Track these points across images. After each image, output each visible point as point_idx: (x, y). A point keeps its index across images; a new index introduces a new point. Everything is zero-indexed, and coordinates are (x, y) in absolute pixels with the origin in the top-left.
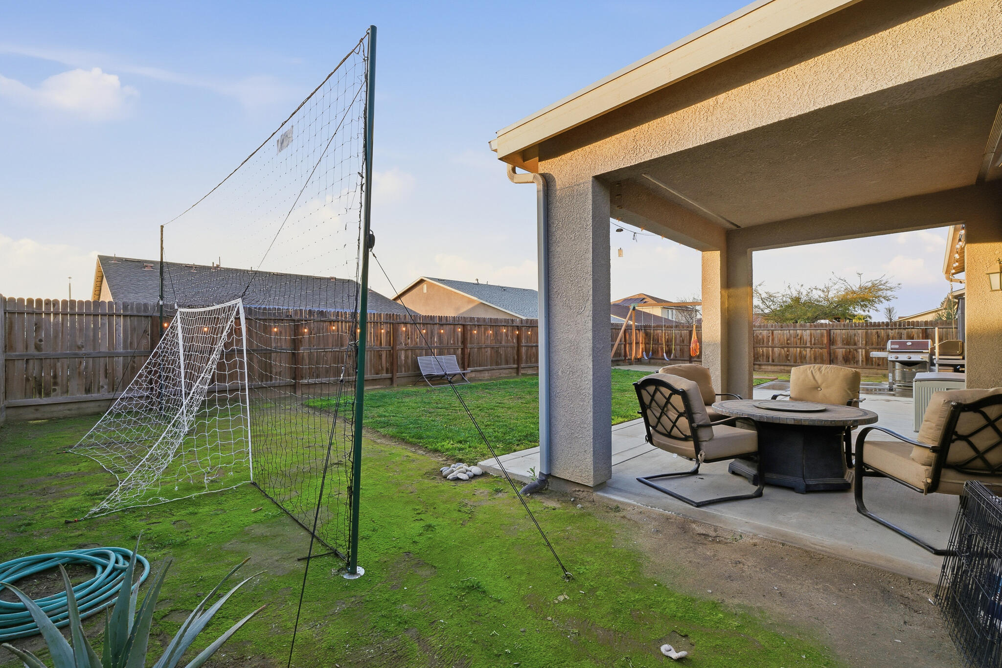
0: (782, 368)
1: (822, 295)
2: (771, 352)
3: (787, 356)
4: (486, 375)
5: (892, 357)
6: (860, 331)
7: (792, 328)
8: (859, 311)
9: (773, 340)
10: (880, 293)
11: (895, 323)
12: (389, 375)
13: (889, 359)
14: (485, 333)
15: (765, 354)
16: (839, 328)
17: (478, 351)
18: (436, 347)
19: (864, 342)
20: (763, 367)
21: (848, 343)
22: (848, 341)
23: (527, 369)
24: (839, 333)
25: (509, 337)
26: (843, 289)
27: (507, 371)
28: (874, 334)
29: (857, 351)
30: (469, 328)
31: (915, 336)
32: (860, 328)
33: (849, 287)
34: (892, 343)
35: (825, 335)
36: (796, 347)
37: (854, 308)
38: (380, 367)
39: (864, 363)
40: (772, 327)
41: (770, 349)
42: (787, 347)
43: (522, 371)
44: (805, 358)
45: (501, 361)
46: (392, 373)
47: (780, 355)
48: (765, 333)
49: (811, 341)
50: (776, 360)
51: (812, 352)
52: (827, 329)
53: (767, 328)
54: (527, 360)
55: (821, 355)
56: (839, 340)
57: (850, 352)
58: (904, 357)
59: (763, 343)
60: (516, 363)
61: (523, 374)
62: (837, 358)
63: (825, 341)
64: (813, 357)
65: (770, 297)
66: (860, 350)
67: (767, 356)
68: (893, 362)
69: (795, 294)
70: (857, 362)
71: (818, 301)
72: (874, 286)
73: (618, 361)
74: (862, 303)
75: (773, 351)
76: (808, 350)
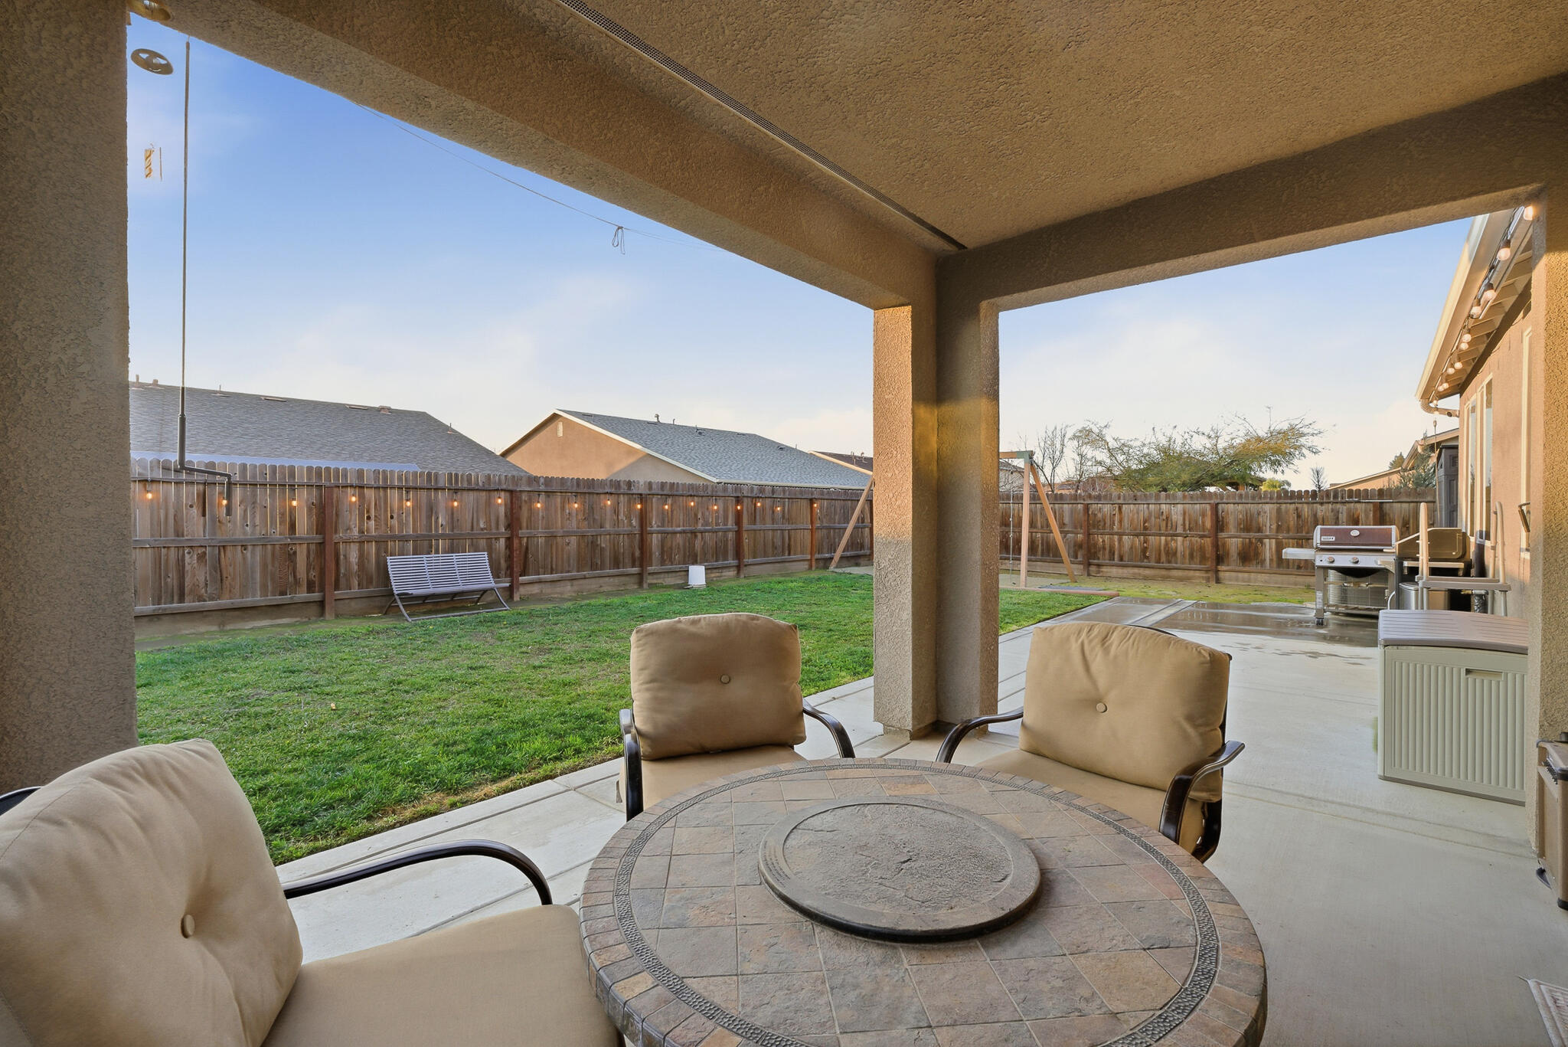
0: (1136, 570)
1: (1208, 445)
2: (1116, 543)
3: (1145, 550)
4: (568, 589)
5: (1322, 560)
6: (1267, 507)
7: (1153, 501)
8: (1267, 473)
9: (1121, 521)
10: (1303, 440)
11: (1328, 492)
12: (316, 596)
13: (1318, 563)
14: (563, 509)
15: (1107, 546)
16: (1231, 501)
17: (546, 542)
18: (443, 536)
19: (1274, 527)
20: (1104, 569)
21: (1247, 529)
22: (1249, 525)
23: (662, 576)
24: (1233, 512)
25: (622, 516)
26: (1241, 434)
27: (616, 580)
28: (1291, 511)
29: (1262, 543)
30: (524, 497)
31: (1362, 516)
32: (1268, 500)
33: (1251, 430)
34: (1324, 533)
35: (1209, 513)
36: (1160, 535)
37: (1261, 467)
38: (291, 579)
39: (1275, 565)
40: (1119, 498)
41: (1116, 537)
42: (1145, 535)
43: (650, 580)
44: (1175, 554)
45: (603, 562)
46: (322, 590)
47: (1132, 548)
48: (1107, 508)
49: (1184, 525)
50: (1126, 558)
51: (1187, 543)
52: (1212, 502)
53: (1111, 499)
54: (662, 557)
55: (1202, 549)
56: (1232, 522)
57: (1251, 542)
58: (1345, 560)
59: (1104, 527)
60: (637, 563)
61: (650, 585)
62: (1228, 554)
63: (1208, 524)
64: (1187, 553)
65: (1123, 448)
66: (1267, 541)
67: (1110, 551)
68: (1326, 569)
69: (1163, 441)
70: (1263, 562)
71: (1203, 455)
72: (1292, 428)
73: (858, 557)
74: (1272, 458)
75: (1120, 540)
76: (1180, 539)
